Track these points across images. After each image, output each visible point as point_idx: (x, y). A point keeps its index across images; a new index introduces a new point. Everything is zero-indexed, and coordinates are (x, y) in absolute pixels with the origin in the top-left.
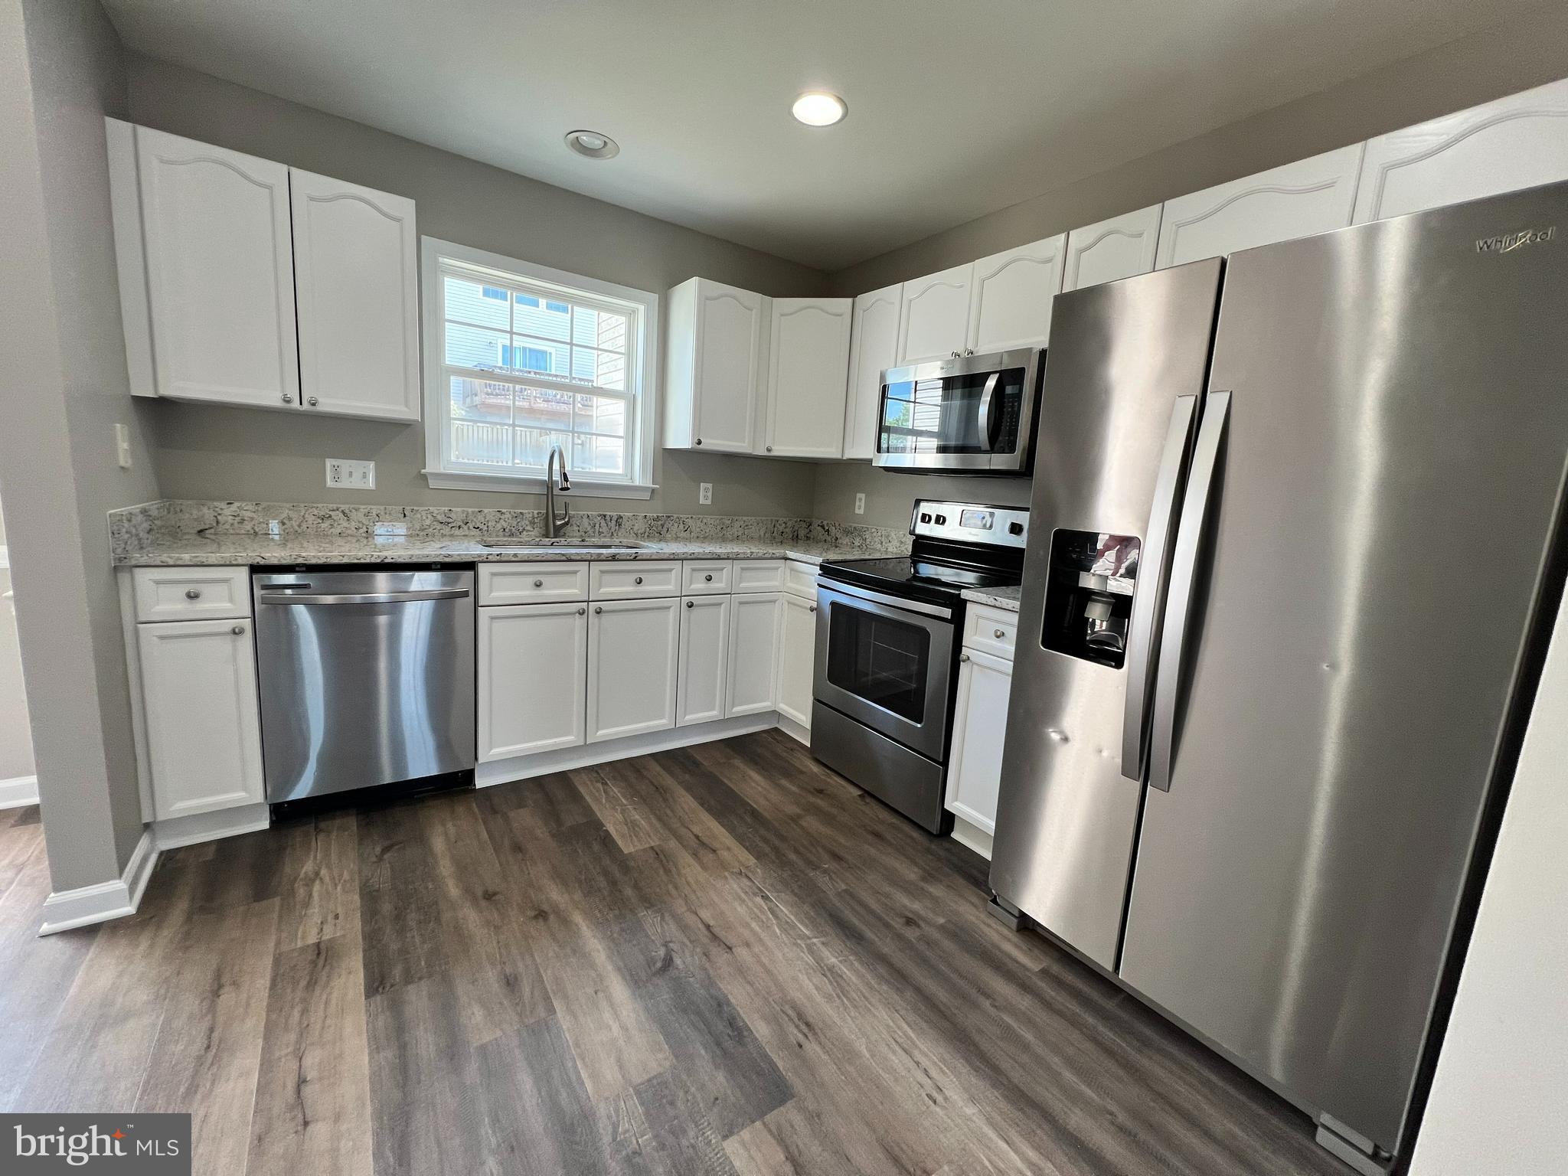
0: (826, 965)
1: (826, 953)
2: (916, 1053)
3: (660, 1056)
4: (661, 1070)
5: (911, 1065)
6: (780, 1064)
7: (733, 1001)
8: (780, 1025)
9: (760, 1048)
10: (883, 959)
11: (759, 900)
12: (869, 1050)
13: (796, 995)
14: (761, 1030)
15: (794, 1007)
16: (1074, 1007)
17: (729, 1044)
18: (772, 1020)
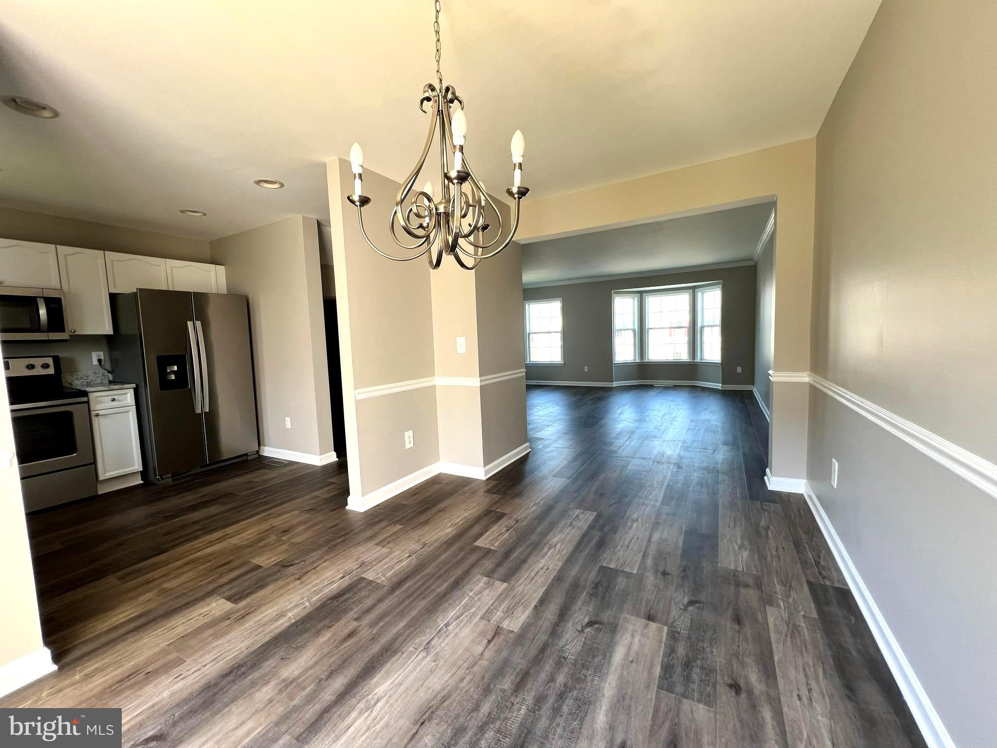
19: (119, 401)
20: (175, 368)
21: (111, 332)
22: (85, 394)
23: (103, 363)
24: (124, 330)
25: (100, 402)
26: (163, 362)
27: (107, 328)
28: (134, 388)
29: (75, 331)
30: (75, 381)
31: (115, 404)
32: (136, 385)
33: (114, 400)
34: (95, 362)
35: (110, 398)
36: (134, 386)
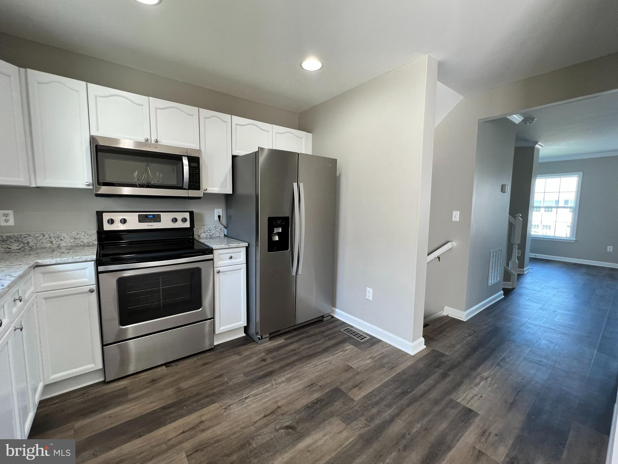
0: (286, 380)
1: (280, 380)
2: (317, 364)
3: (333, 421)
4: (339, 419)
5: (321, 365)
6: (328, 390)
7: (306, 403)
8: (313, 391)
9: (323, 395)
10: (282, 368)
11: (247, 400)
12: (318, 372)
13: (300, 387)
14: (316, 396)
15: (306, 388)
16: (297, 338)
17: (324, 403)
18: (312, 393)
19: (235, 259)
20: (280, 230)
21: (231, 192)
22: (210, 251)
23: (221, 219)
24: (240, 191)
25: (221, 260)
26: (272, 222)
27: (228, 188)
28: (246, 247)
29: (206, 189)
30: (202, 234)
31: (232, 261)
32: (249, 244)
33: (231, 258)
34: (216, 218)
35: (229, 255)
36: (246, 245)
